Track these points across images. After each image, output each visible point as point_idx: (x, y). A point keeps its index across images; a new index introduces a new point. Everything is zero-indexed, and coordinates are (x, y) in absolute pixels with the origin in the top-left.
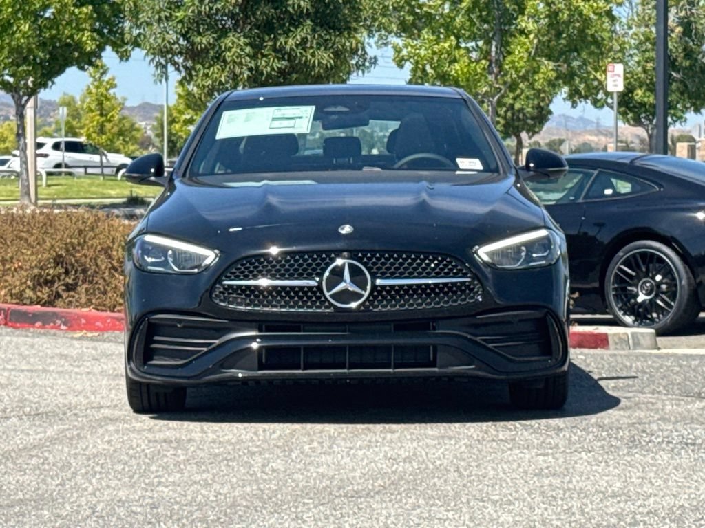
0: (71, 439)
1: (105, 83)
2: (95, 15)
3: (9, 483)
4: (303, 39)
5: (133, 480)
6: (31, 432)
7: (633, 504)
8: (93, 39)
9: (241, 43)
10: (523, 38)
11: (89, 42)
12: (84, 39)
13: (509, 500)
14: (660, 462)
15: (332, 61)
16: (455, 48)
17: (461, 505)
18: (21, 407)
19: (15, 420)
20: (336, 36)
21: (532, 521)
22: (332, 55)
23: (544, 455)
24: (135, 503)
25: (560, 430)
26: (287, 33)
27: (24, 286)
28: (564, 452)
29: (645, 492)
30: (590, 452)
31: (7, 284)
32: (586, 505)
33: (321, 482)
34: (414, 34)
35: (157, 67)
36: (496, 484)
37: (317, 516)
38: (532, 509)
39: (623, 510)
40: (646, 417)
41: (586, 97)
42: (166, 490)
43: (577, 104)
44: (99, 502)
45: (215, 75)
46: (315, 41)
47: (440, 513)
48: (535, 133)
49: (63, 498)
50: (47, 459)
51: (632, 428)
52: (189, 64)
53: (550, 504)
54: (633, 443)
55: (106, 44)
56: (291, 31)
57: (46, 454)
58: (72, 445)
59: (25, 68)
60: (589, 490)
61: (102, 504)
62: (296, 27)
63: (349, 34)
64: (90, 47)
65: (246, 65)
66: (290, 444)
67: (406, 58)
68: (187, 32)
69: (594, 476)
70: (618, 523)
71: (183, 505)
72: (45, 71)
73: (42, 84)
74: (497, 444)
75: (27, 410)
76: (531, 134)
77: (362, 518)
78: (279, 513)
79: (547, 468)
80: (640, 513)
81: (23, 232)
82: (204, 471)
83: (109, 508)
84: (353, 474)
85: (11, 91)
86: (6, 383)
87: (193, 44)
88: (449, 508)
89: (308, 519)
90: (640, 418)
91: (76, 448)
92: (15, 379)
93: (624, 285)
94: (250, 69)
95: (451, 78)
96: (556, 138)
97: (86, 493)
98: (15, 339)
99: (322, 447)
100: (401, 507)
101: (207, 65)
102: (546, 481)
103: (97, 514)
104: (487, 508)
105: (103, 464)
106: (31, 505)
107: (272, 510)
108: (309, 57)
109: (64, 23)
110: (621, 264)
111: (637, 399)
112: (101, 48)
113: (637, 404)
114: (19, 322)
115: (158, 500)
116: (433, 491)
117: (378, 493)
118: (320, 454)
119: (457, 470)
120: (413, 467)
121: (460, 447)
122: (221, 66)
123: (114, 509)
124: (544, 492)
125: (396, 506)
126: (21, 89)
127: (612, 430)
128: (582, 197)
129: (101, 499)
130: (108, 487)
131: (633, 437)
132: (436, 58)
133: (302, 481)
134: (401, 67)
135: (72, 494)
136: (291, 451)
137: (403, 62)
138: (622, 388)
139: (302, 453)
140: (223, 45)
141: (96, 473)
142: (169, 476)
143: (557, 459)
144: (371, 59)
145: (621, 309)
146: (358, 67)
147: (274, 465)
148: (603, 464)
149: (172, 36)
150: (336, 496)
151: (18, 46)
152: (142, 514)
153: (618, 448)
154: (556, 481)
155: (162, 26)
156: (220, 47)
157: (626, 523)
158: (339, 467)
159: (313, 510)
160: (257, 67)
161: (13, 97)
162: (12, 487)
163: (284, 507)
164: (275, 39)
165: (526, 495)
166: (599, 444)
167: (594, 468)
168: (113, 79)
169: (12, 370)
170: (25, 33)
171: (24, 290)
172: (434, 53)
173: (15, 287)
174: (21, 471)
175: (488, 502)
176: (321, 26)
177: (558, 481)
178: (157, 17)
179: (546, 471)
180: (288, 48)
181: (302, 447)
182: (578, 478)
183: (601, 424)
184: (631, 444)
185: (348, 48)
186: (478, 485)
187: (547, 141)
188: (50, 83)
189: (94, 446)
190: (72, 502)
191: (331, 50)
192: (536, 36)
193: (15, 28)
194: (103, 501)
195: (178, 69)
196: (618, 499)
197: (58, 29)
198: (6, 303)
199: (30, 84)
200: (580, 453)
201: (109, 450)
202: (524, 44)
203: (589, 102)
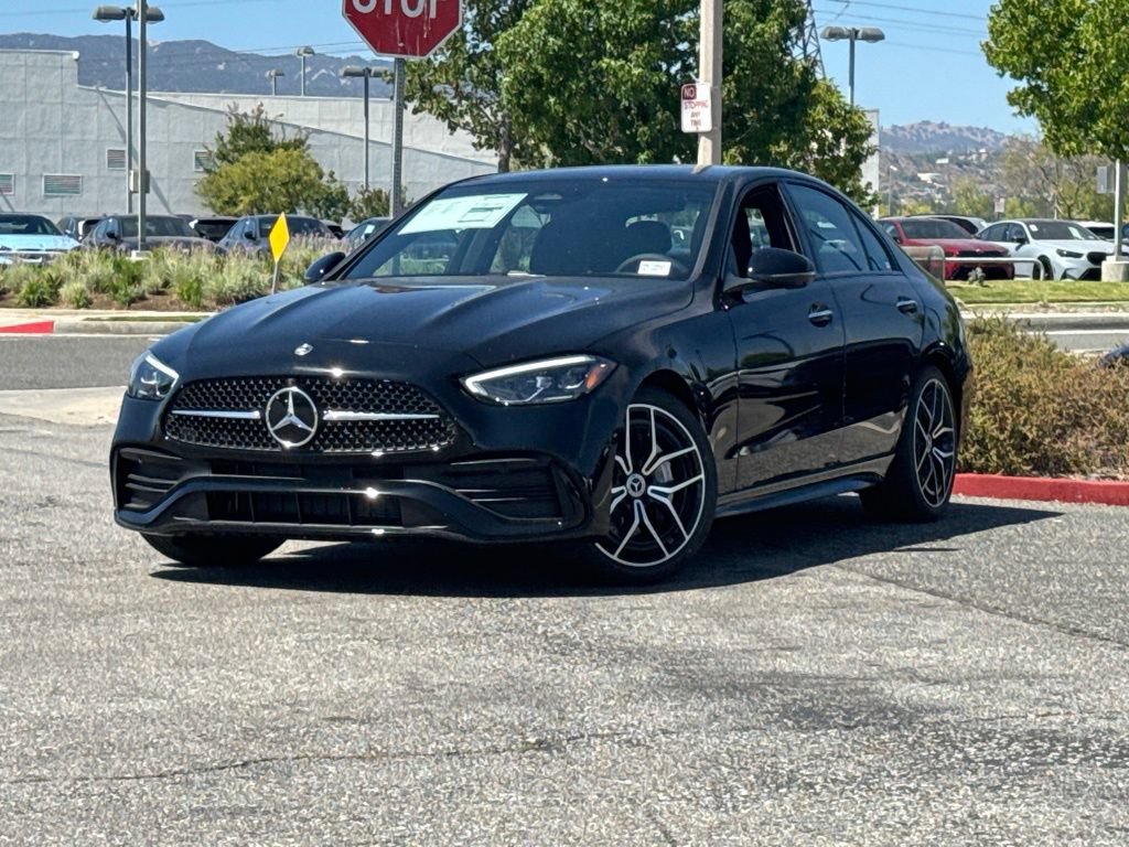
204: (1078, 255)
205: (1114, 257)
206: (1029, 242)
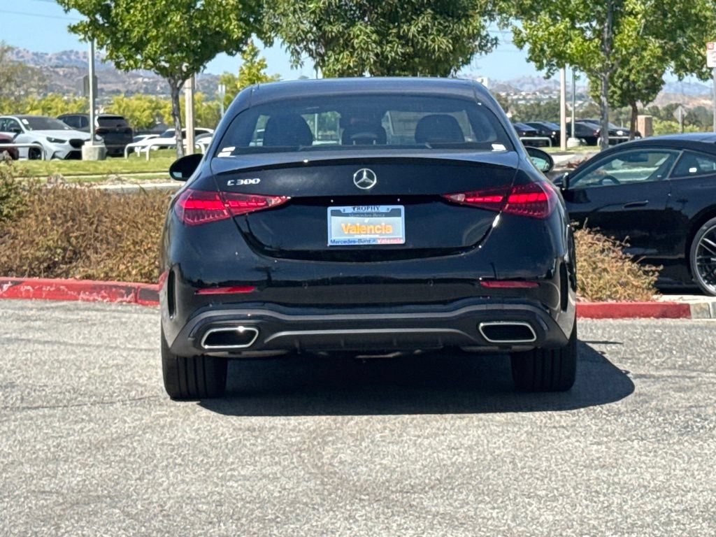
0: (163, 427)
1: (256, 64)
2: (240, 6)
3: (93, 477)
4: (424, 27)
5: (208, 474)
6: (128, 420)
7: (671, 501)
8: (240, 27)
9: (368, 31)
10: (631, 19)
11: (236, 30)
12: (232, 27)
13: (555, 496)
14: (706, 451)
15: (450, 46)
16: (570, 29)
17: (507, 502)
18: (128, 391)
19: (118, 405)
20: (454, 24)
21: (570, 521)
22: (450, 41)
23: (598, 444)
24: (203, 500)
25: (620, 414)
26: (409, 21)
27: (153, 266)
28: (618, 440)
29: (685, 487)
30: (642, 439)
31: (138, 264)
32: (626, 502)
33: (382, 474)
34: (532, 16)
35: (292, 53)
36: (546, 477)
37: (369, 515)
38: (574, 506)
39: (660, 507)
40: (704, 399)
41: (692, 71)
42: (235, 485)
43: (683, 77)
44: (169, 498)
45: (345, 61)
46: (435, 28)
47: (486, 511)
48: (648, 102)
49: (138, 494)
50: (135, 449)
51: (688, 412)
52: (322, 51)
53: (592, 501)
54: (687, 429)
55: (251, 32)
56: (413, 19)
57: (135, 444)
58: (162, 433)
59: (179, 55)
60: (632, 484)
61: (172, 501)
62: (418, 16)
63: (467, 21)
64: (237, 34)
65: (372, 51)
66: (363, 431)
67: (525, 39)
68: (319, 22)
69: (641, 467)
70: (653, 521)
71: (248, 502)
72: (197, 57)
73: (194, 69)
74: (558, 431)
75: (133, 393)
76: (645, 103)
77: (411, 517)
78: (334, 511)
79: (598, 458)
80: (676, 511)
81: (152, 216)
82: (276, 463)
83: (177, 505)
84: (413, 467)
85: (168, 76)
86: (123, 363)
87: (325, 32)
88: (496, 505)
89: (359, 519)
90: (698, 401)
91: (165, 437)
92: (132, 359)
93: (707, 257)
94: (377, 55)
95: (567, 56)
96: (674, 102)
97: (160, 489)
98: (142, 316)
99: (393, 435)
100: (451, 505)
101: (338, 51)
102: (594, 474)
103: (165, 512)
104: (530, 504)
105: (185, 455)
106: (106, 503)
107: (328, 508)
108: (430, 43)
109: (213, 13)
110: (705, 237)
111: (700, 379)
112: (247, 35)
113: (699, 385)
114: (148, 300)
115: (225, 496)
116: (484, 486)
117: (432, 488)
118: (389, 443)
119: (513, 462)
120: (472, 458)
121: (522, 435)
122: (350, 52)
123: (182, 507)
124: (589, 487)
125: (447, 502)
126: (176, 73)
127: (669, 414)
128: (668, 175)
129: (172, 496)
130: (183, 481)
131: (687, 422)
132: (552, 39)
133: (365, 474)
134: (521, 47)
135: (148, 488)
136: (363, 439)
137: (522, 43)
138: (688, 366)
139: (372, 442)
140: (352, 33)
141: (176, 464)
142: (242, 469)
143: (610, 448)
144: (492, 40)
145: (705, 278)
146: (481, 47)
147: (342, 456)
148: (652, 454)
149: (306, 26)
150: (392, 492)
151: (171, 35)
152: (206, 513)
153: (670, 435)
154: (603, 474)
155: (297, 16)
156: (349, 35)
157: (660, 522)
158: (404, 457)
159: (367, 508)
160: (382, 52)
161: (169, 82)
162: (95, 482)
163: (341, 505)
164: (399, 27)
165: (572, 490)
166: (653, 431)
167: (643, 458)
168: (264, 60)
169: (132, 349)
170: (178, 23)
171: (152, 270)
172: (551, 34)
173: (145, 267)
174: (107, 463)
175: (533, 497)
176: (441, 14)
177: (606, 474)
178: (292, 9)
179: (596, 462)
180: (410, 35)
181: (374, 436)
182: (625, 471)
183: (660, 408)
184: (683, 430)
185: (466, 34)
186: (529, 478)
187: (665, 105)
188: (202, 68)
189: (182, 435)
190: (145, 499)
191: (450, 36)
192: (644, 17)
193: (169, 19)
194: (173, 498)
195: (311, 55)
196: (658, 494)
197: (207, 19)
198: (137, 282)
199: (184, 69)
200: (633, 441)
201: (194, 440)
202: (633, 23)
203: (695, 75)
204: (63, 141)
205: (91, 142)
206: (23, 132)
